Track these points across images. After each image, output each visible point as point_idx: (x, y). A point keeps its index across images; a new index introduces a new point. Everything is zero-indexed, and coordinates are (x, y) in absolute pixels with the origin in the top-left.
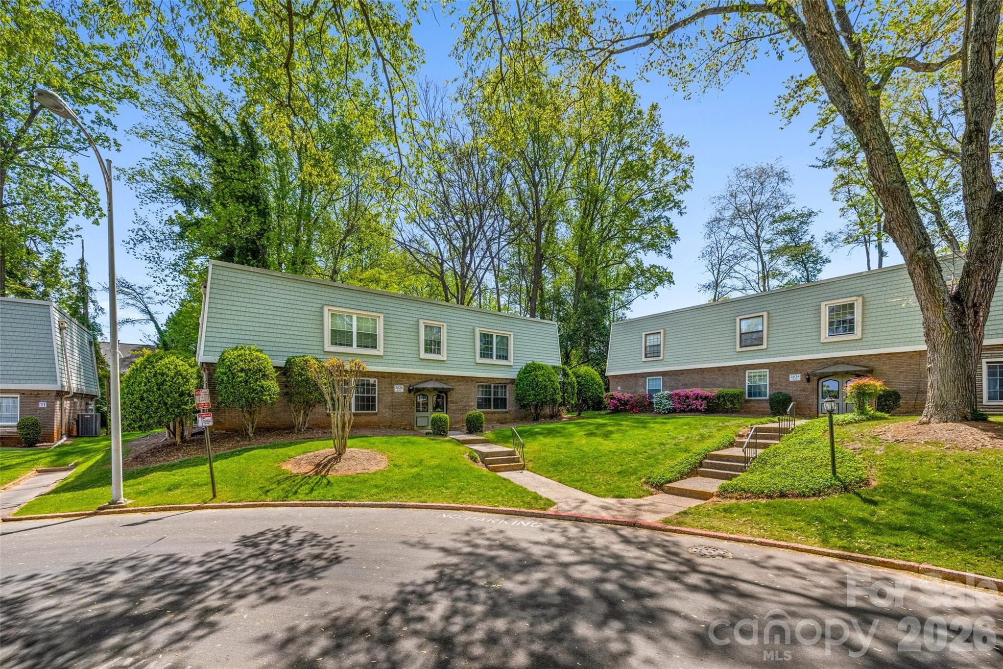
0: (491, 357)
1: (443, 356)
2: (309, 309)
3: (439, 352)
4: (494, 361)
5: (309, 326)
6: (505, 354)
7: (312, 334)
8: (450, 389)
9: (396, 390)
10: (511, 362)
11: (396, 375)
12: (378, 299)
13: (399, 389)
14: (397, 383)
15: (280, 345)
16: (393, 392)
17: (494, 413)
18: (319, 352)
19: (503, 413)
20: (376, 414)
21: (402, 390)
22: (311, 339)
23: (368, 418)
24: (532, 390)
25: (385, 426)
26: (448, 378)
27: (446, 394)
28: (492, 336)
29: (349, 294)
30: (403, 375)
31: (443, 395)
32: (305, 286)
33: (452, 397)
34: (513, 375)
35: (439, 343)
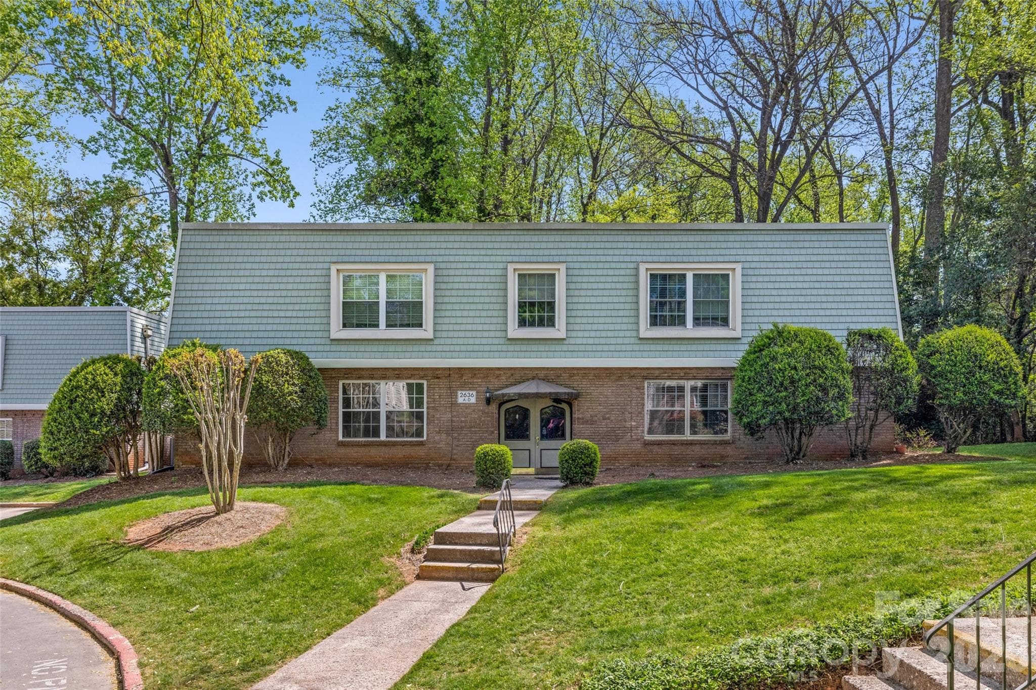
0: (682, 321)
1: (559, 331)
2: (312, 273)
3: (551, 323)
4: (690, 330)
5: (311, 300)
6: (721, 314)
7: (312, 314)
8: (577, 396)
9: (460, 400)
10: (736, 328)
11: (461, 371)
12: (428, 238)
13: (467, 398)
14: (463, 387)
15: (266, 334)
16: (454, 404)
17: (692, 443)
18: (323, 341)
19: (715, 443)
20: (421, 444)
21: (473, 400)
22: (312, 321)
23: (408, 451)
24: (760, 389)
25: (440, 466)
26: (572, 372)
27: (570, 405)
28: (683, 277)
29: (377, 238)
30: (474, 372)
31: (564, 406)
32: (306, 238)
33: (582, 410)
34: (731, 359)
35: (551, 306)
